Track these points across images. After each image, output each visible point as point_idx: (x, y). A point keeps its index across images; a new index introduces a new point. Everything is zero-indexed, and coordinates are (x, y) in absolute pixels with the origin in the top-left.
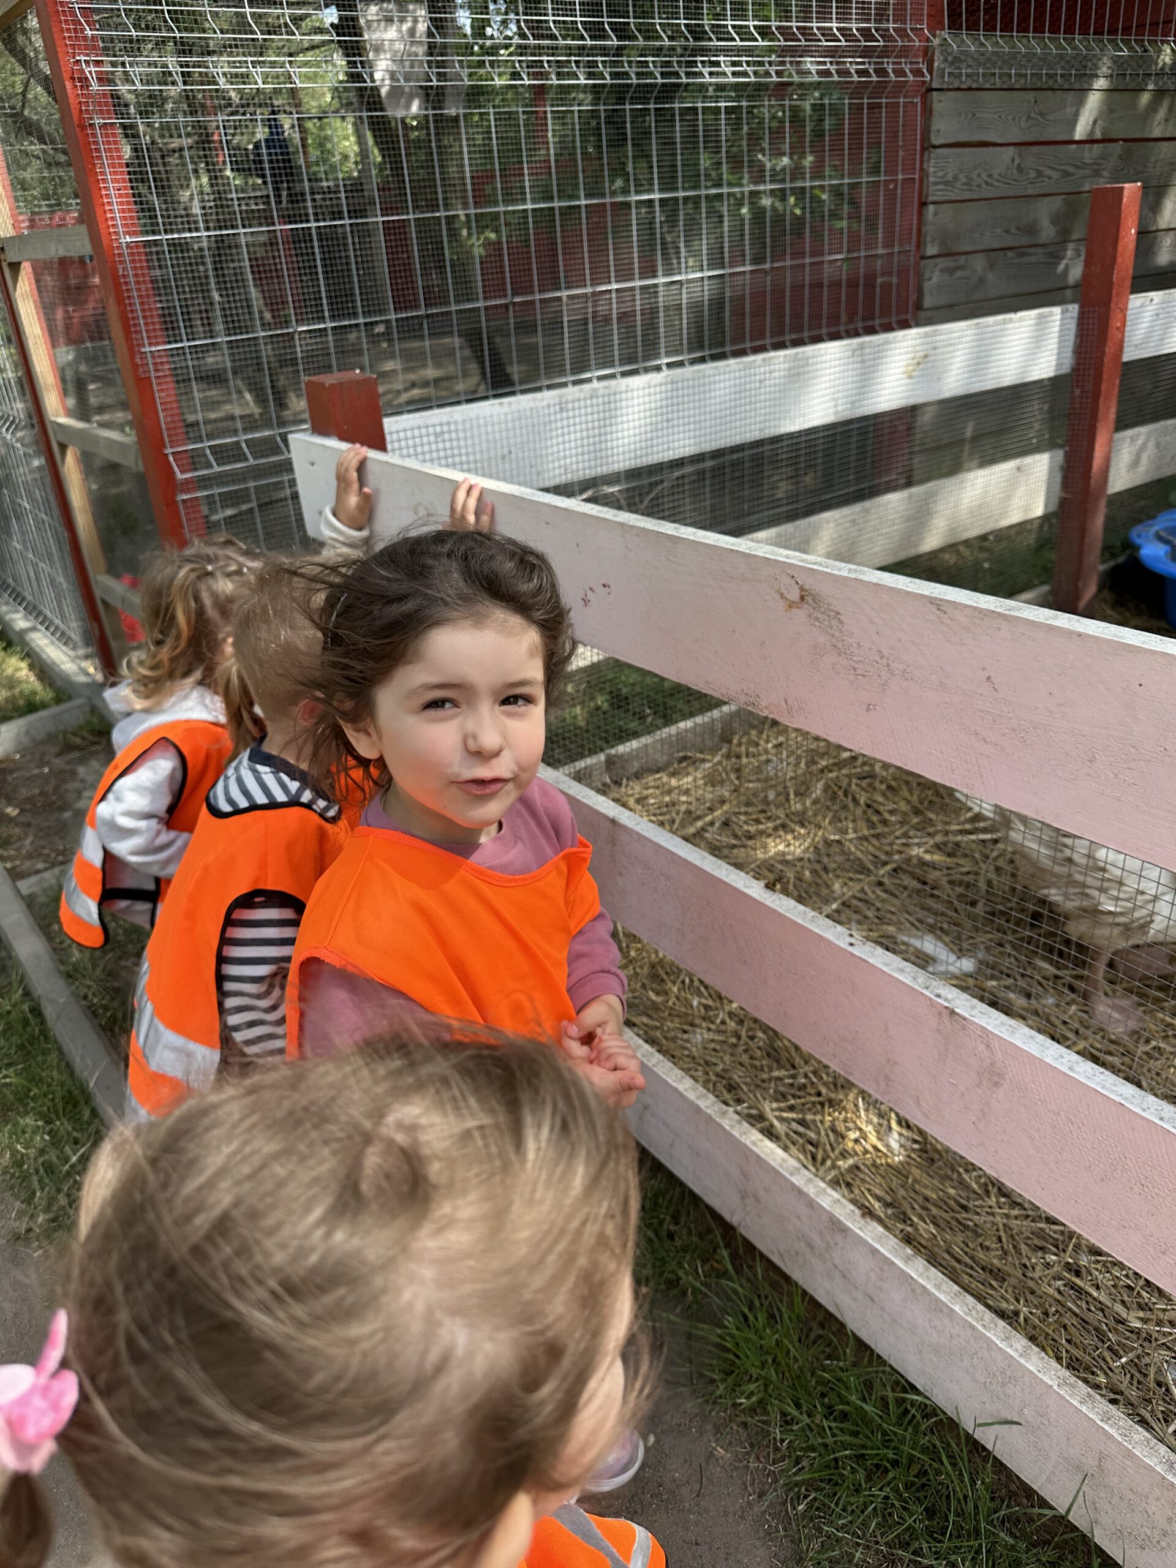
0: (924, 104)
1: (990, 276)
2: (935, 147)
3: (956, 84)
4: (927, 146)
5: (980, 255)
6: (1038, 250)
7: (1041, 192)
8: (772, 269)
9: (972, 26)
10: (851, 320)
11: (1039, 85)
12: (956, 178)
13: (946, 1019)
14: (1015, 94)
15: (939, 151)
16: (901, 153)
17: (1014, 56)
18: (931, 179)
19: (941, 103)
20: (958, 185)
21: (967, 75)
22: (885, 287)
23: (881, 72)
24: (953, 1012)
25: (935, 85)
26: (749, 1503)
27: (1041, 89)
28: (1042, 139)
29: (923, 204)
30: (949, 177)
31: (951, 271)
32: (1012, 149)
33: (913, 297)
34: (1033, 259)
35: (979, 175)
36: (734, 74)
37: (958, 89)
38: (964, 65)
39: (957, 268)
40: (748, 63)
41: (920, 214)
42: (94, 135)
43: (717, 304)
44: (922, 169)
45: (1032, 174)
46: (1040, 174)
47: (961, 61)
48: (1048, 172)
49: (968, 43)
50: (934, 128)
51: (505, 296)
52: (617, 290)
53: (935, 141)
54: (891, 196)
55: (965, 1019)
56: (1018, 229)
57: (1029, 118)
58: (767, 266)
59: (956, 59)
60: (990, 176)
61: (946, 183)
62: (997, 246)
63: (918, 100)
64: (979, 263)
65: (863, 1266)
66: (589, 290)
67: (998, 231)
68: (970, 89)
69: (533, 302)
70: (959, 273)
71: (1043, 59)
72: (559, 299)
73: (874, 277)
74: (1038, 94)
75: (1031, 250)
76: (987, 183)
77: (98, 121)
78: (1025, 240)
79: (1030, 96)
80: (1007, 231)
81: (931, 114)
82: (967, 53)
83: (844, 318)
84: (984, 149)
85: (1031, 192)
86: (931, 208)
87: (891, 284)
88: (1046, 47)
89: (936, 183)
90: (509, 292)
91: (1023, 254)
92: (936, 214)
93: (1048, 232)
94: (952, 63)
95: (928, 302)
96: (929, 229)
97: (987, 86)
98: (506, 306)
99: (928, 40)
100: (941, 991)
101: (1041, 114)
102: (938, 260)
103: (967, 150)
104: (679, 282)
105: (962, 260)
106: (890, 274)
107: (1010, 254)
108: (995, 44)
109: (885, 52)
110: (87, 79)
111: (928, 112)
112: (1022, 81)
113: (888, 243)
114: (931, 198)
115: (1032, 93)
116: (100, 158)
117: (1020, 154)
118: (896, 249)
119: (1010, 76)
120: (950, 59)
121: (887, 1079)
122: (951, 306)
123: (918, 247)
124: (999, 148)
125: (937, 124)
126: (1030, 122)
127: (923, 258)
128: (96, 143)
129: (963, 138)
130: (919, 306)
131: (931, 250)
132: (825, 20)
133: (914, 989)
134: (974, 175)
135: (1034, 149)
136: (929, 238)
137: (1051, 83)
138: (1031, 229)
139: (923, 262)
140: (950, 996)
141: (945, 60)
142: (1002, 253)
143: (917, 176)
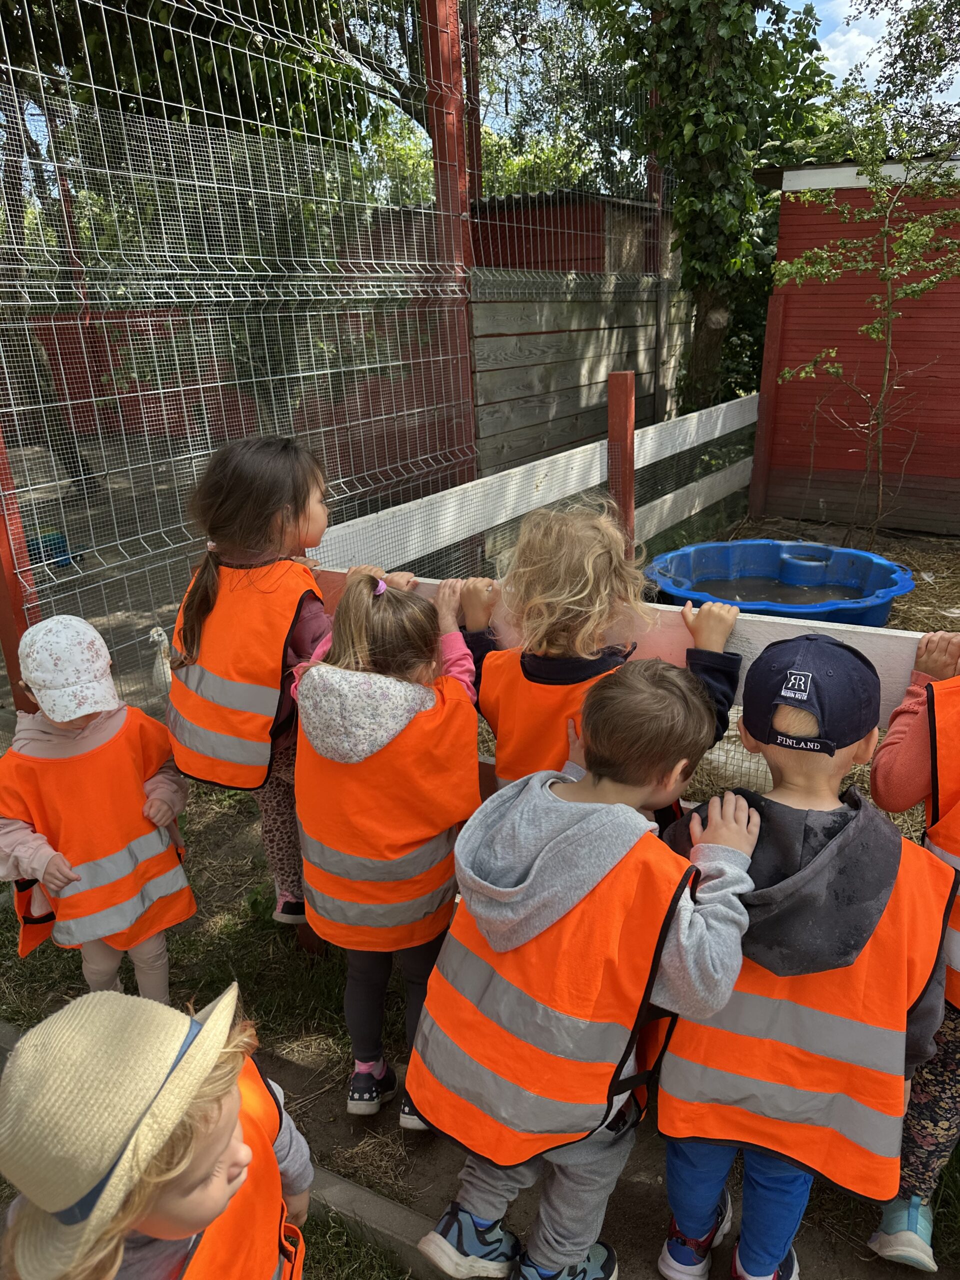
0: (467, 311)
1: (512, 416)
2: (476, 337)
3: (483, 299)
5: (506, 403)
6: (535, 399)
7: (532, 363)
9: (488, 264)
11: (525, 299)
12: (489, 356)
14: (514, 304)
15: (479, 339)
16: (458, 341)
18: (477, 357)
19: (477, 310)
20: (490, 360)
21: (489, 294)
22: (459, 425)
23: (445, 293)
25: (472, 300)
27: (526, 302)
28: (530, 331)
29: (473, 372)
30: (486, 356)
31: (492, 414)
32: (515, 337)
33: (474, 431)
35: (500, 354)
38: (486, 287)
39: (495, 412)
40: (385, 286)
41: (472, 379)
43: (369, 441)
44: (470, 351)
45: (527, 353)
46: (530, 351)
47: (485, 285)
48: (534, 351)
49: (487, 274)
50: (475, 326)
53: (476, 334)
54: (455, 367)
56: (523, 386)
57: (522, 319)
58: (394, 415)
59: (482, 284)
60: (506, 354)
61: (484, 359)
62: (513, 397)
63: (464, 309)
64: (506, 408)
67: (514, 388)
68: (490, 302)
70: (496, 415)
73: (452, 419)
74: (526, 305)
75: (531, 399)
76: (504, 359)
78: (527, 393)
79: (521, 305)
80: (518, 388)
81: (472, 316)
82: (488, 281)
84: (502, 338)
85: (527, 363)
86: (478, 374)
87: (461, 424)
88: (526, 277)
89: (479, 360)
91: (526, 402)
92: (480, 379)
93: (538, 388)
94: (480, 287)
95: (481, 434)
96: (478, 388)
97: (500, 300)
99: (466, 272)
101: (528, 317)
102: (485, 407)
103: (492, 339)
105: (497, 406)
106: (460, 417)
107: (521, 402)
108: (500, 275)
111: (470, 316)
112: (516, 296)
113: (457, 398)
114: (478, 369)
117: (519, 341)
118: (462, 402)
119: (510, 294)
120: (479, 284)
122: (493, 436)
123: (473, 399)
124: (508, 338)
125: (477, 323)
126: (523, 321)
127: (476, 406)
129: (490, 332)
130: (477, 437)
131: (480, 401)
134: (498, 354)
135: (527, 337)
136: (479, 394)
137: (530, 298)
138: (530, 386)
139: (476, 409)
141: (476, 285)
142: (517, 402)
143: (468, 355)
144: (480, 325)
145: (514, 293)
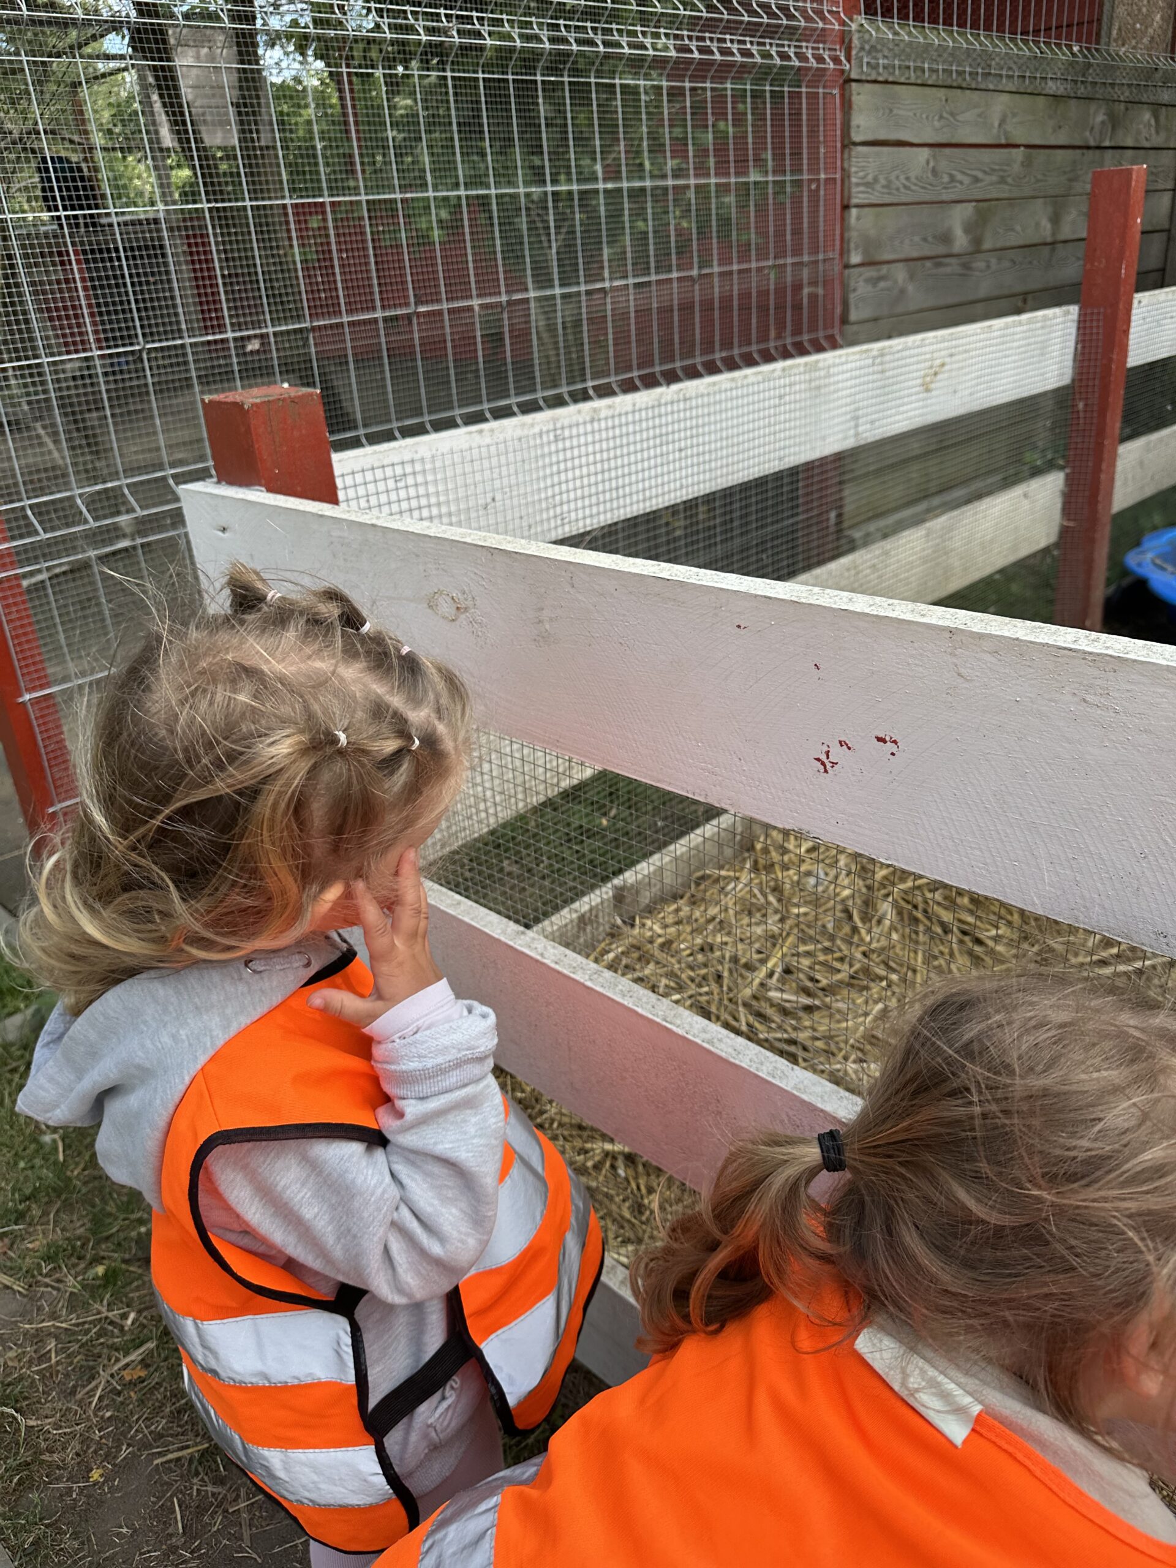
0: (842, 96)
1: (910, 288)
2: (855, 144)
3: (873, 77)
4: (848, 144)
5: (900, 265)
6: (953, 260)
7: (953, 197)
8: (700, 275)
9: (887, 13)
10: (781, 334)
11: (949, 82)
12: (876, 180)
14: (927, 90)
15: (860, 149)
16: (822, 150)
18: (854, 180)
19: (861, 96)
20: (878, 187)
21: (885, 67)
22: (813, 297)
25: (853, 76)
27: (951, 87)
28: (954, 141)
29: (846, 207)
31: (874, 281)
32: (926, 150)
33: (838, 311)
34: (948, 270)
35: (897, 177)
37: (875, 82)
38: (880, 55)
39: (879, 279)
41: (843, 219)
44: (843, 169)
45: (946, 179)
46: (952, 177)
47: (877, 51)
48: (959, 177)
49: (884, 31)
50: (854, 123)
53: (857, 137)
54: (814, 197)
56: (935, 237)
57: (941, 117)
59: (874, 48)
61: (867, 185)
62: (915, 254)
63: (836, 91)
64: (900, 274)
67: (917, 239)
68: (886, 82)
70: (882, 284)
73: (801, 287)
74: (949, 92)
75: (947, 260)
76: (905, 187)
78: (941, 250)
79: (941, 93)
80: (925, 240)
81: (850, 107)
82: (885, 43)
83: (773, 334)
84: (901, 149)
85: (945, 197)
86: (854, 211)
87: (817, 296)
89: (858, 185)
91: (939, 265)
92: (858, 218)
93: (961, 241)
94: (870, 52)
95: (853, 316)
96: (853, 235)
97: (902, 80)
99: (845, 24)
101: (952, 114)
102: (862, 269)
103: (885, 149)
105: (884, 269)
106: (816, 284)
107: (928, 264)
109: (805, 35)
111: (847, 105)
112: (934, 77)
113: (813, 250)
114: (854, 201)
115: (943, 90)
117: (934, 157)
118: (821, 257)
119: (923, 71)
120: (867, 47)
122: (876, 320)
123: (841, 254)
124: (915, 149)
125: (857, 119)
126: (943, 122)
127: (847, 266)
129: (882, 136)
130: (844, 320)
131: (855, 259)
134: (893, 177)
135: (947, 151)
136: (852, 245)
137: (960, 80)
138: (946, 238)
139: (847, 271)
141: (862, 49)
142: (919, 263)
143: (838, 176)
144: (864, 124)
145: (931, 70)
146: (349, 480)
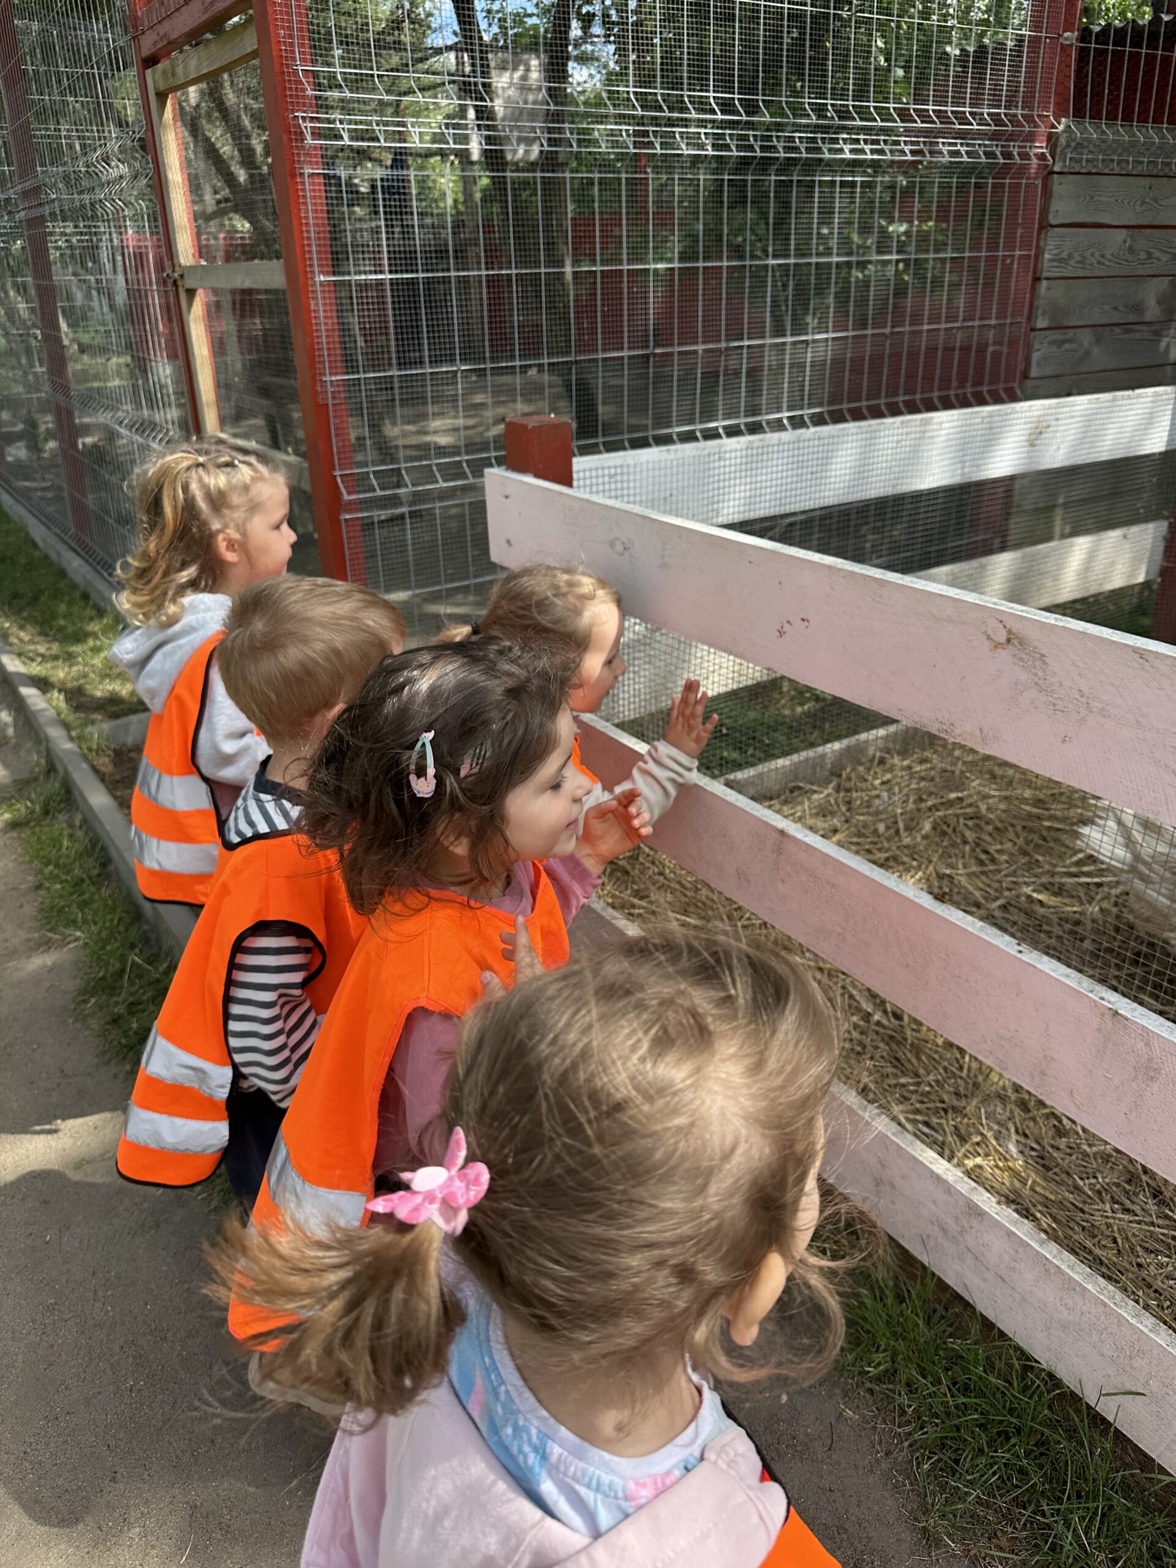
0: (1045, 186)
1: (1096, 350)
2: (1052, 226)
3: (1076, 169)
4: (1045, 226)
5: (1087, 330)
6: (1144, 328)
7: (1149, 272)
8: (892, 333)
9: (1096, 115)
10: (962, 384)
11: (1155, 172)
12: (1070, 256)
13: (1108, 1018)
14: (1132, 180)
15: (1056, 230)
16: (1020, 231)
17: (1134, 144)
18: (1047, 256)
19: (1061, 187)
20: (1072, 262)
21: (1088, 161)
22: (997, 355)
23: (1007, 155)
24: (1116, 1013)
25: (1056, 169)
26: (877, 1460)
27: (1156, 176)
28: (1155, 223)
29: (1037, 279)
30: (1064, 255)
31: (1060, 344)
32: (1125, 231)
33: (1020, 367)
34: (1138, 336)
35: (1092, 255)
36: (873, 152)
37: (1079, 173)
38: (1086, 151)
39: (1065, 341)
40: (885, 142)
41: (1033, 289)
42: (303, 183)
43: (838, 363)
44: (1038, 247)
45: (1143, 256)
46: (1150, 255)
47: (1083, 147)
48: (1157, 254)
49: (1091, 131)
50: (1053, 208)
51: (647, 347)
52: (749, 347)
53: (1053, 221)
54: (1007, 270)
55: (1127, 1019)
56: (1126, 306)
57: (1143, 202)
58: (887, 331)
59: (1079, 145)
60: (1102, 256)
61: (1060, 261)
62: (1104, 321)
63: (1039, 182)
64: (1086, 338)
65: (996, 1249)
66: (723, 345)
67: (1107, 307)
68: (1089, 173)
69: (672, 354)
70: (1067, 346)
71: (1162, 147)
72: (695, 352)
73: (986, 345)
74: (1153, 180)
75: (1137, 327)
76: (1099, 263)
77: (308, 171)
78: (1132, 318)
79: (1146, 182)
80: (1115, 309)
81: (1051, 195)
82: (1090, 141)
83: (954, 383)
84: (1099, 230)
85: (1140, 272)
86: (1044, 283)
87: (1001, 353)
88: (1163, 137)
89: (1051, 260)
90: (651, 343)
91: (1129, 331)
92: (1048, 289)
93: (1153, 311)
94: (1075, 149)
95: (1034, 372)
96: (1041, 303)
97: (1107, 171)
98: (647, 356)
99: (1053, 126)
100: (1104, 995)
101: (1155, 200)
102: (1048, 332)
103: (1082, 230)
104: (806, 342)
105: (1070, 333)
106: (1001, 343)
107: (1117, 330)
108: (1116, 133)
109: (1012, 137)
110: (302, 133)
111: (1047, 194)
112: (1140, 168)
113: (1001, 315)
114: (1045, 274)
115: (1148, 180)
116: (305, 204)
117: (1132, 237)
118: (1008, 321)
119: (1128, 162)
120: (1073, 144)
121: (1043, 1074)
122: (1057, 376)
123: (1029, 319)
124: (1113, 230)
125: (1056, 205)
126: (1145, 207)
127: (1033, 330)
128: (304, 190)
129: (1081, 218)
130: (1025, 376)
131: (1041, 323)
132: (958, 105)
133: (1078, 992)
134: (1088, 254)
135: (1147, 231)
136: (1040, 312)
137: (1166, 170)
138: (1138, 308)
139: (1033, 334)
140: (1113, 1000)
141: (1068, 146)
142: (1109, 329)
143: (1033, 253)
144: (1062, 208)
145: (1136, 162)
146: (581, 475)
